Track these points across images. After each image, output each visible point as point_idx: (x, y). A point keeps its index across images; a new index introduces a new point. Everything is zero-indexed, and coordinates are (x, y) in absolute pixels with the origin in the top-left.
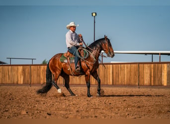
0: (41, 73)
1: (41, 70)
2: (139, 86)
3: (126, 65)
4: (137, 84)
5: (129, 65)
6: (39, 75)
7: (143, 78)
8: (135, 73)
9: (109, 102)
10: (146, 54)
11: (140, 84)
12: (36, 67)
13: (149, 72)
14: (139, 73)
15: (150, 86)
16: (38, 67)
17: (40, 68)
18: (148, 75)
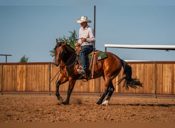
0: (18, 76)
1: (18, 71)
2: (157, 94)
3: (137, 65)
4: (153, 92)
5: (143, 65)
6: (14, 79)
7: (162, 83)
8: (151, 76)
9: (111, 118)
10: (167, 49)
11: (158, 92)
12: (11, 66)
13: (170, 75)
14: (156, 76)
15: (172, 94)
16: (14, 66)
17: (16, 68)
18: (169, 79)
